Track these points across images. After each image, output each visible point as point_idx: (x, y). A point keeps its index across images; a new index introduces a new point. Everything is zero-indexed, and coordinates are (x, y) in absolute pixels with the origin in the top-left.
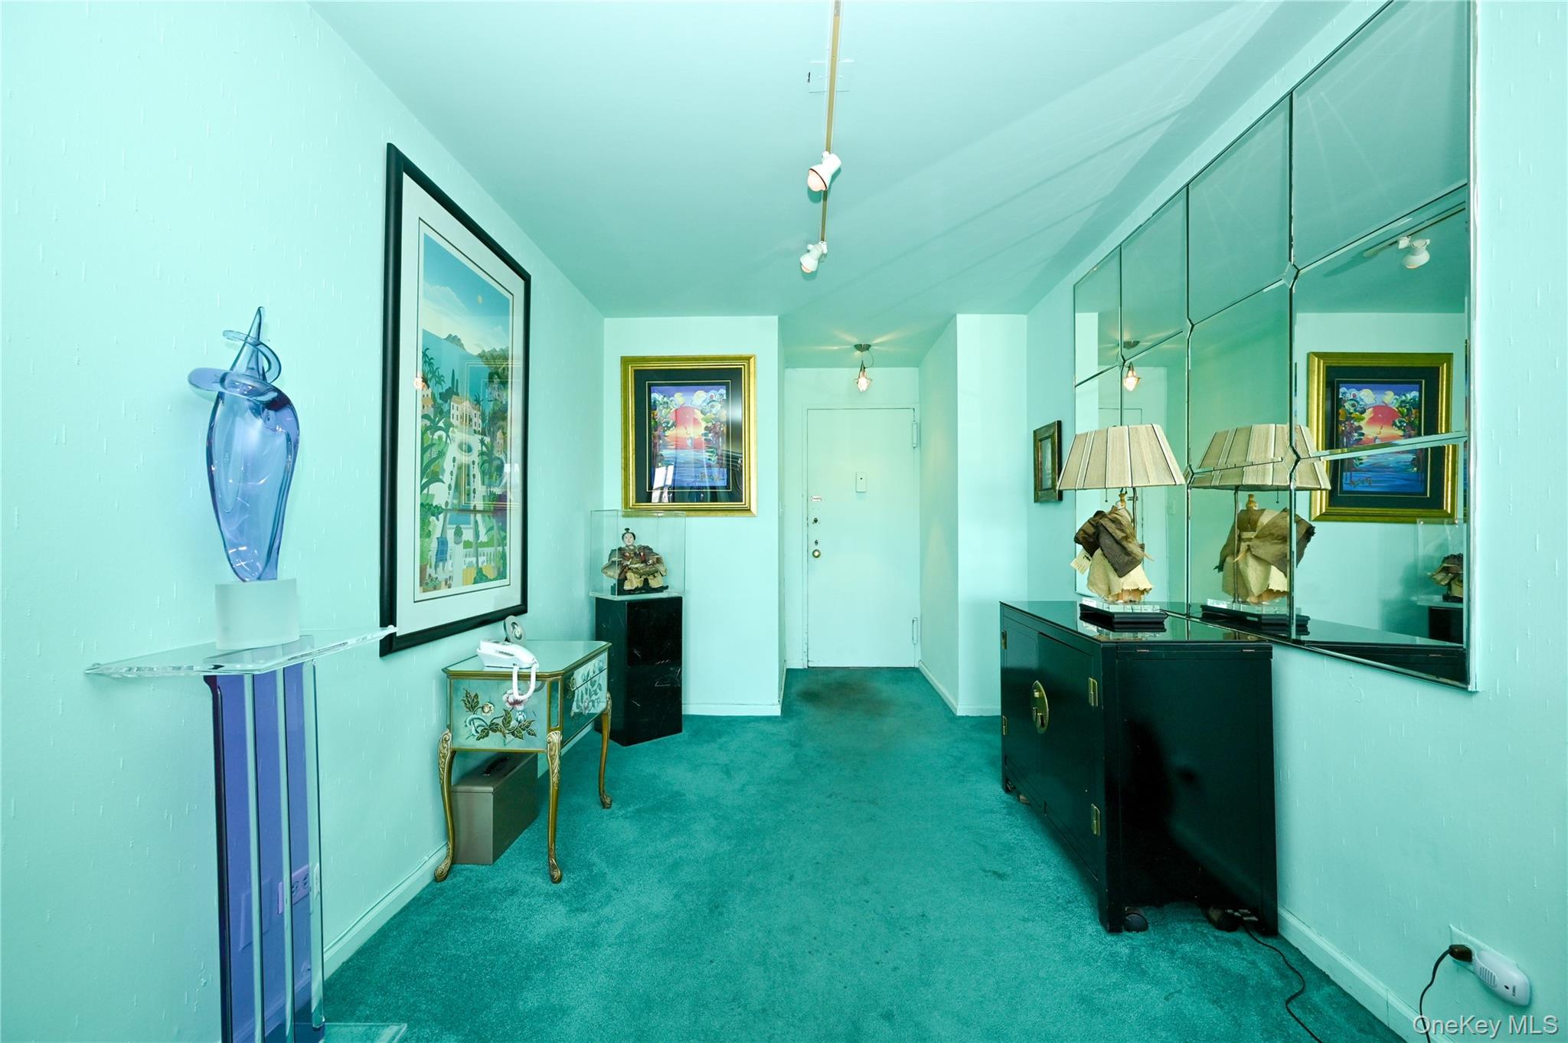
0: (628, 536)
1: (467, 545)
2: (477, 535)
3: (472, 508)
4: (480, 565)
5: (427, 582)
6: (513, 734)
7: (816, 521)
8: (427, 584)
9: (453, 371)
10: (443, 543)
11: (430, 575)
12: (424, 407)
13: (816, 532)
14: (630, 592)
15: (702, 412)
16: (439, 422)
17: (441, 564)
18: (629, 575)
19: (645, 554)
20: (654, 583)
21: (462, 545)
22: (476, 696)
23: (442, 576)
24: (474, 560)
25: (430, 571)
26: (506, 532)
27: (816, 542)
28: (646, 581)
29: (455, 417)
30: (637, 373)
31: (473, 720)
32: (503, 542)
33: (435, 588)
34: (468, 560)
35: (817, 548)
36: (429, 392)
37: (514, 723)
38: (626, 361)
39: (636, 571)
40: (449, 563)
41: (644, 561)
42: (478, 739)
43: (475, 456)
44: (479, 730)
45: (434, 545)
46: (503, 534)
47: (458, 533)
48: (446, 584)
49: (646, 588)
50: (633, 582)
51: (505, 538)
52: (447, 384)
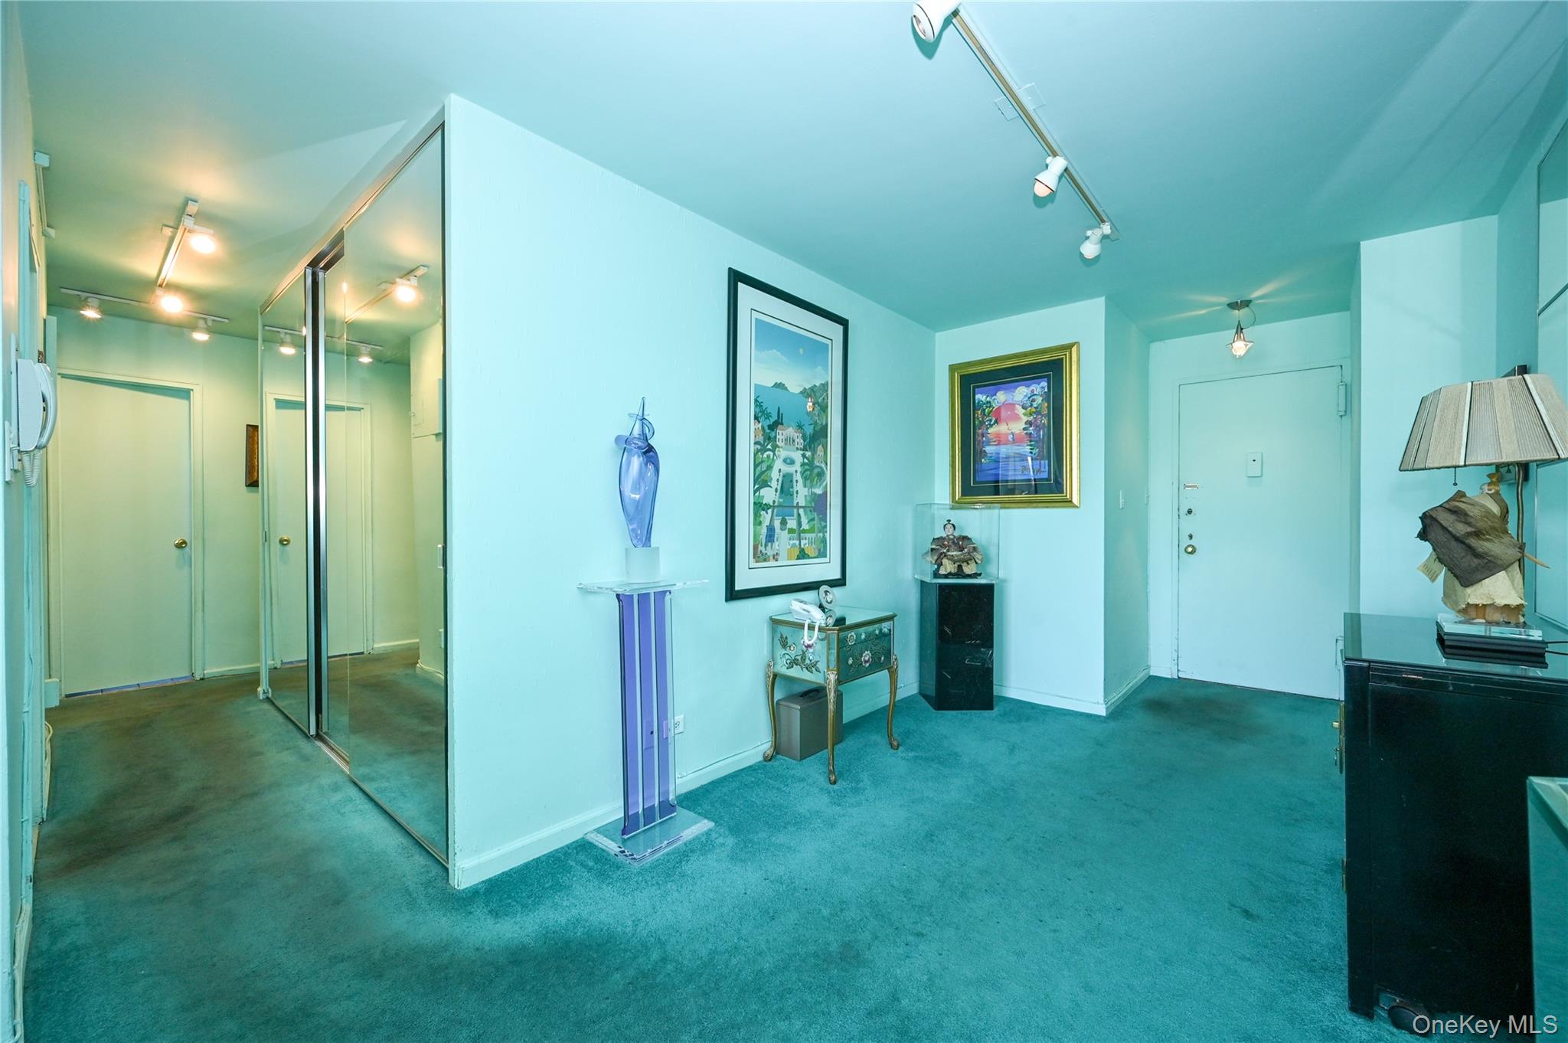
0: (949, 526)
1: (791, 531)
2: (800, 524)
3: (795, 505)
4: (802, 546)
5: (759, 556)
6: (807, 669)
7: (1190, 512)
8: (759, 557)
9: (779, 408)
10: (771, 529)
11: (761, 551)
12: (756, 436)
13: (1189, 525)
14: (946, 576)
15: (1024, 408)
16: (767, 445)
17: (770, 544)
18: (945, 561)
19: (962, 542)
20: (968, 569)
21: (787, 530)
22: (786, 638)
23: (770, 552)
24: (797, 542)
25: (760, 548)
26: (826, 522)
27: (1191, 537)
28: (960, 567)
29: (780, 440)
30: (962, 377)
31: (784, 654)
32: (823, 529)
33: (765, 560)
34: (791, 542)
35: (1191, 542)
36: (760, 425)
37: (807, 662)
38: (953, 368)
39: (952, 559)
40: (776, 544)
41: (961, 549)
42: (787, 668)
43: (797, 467)
44: (788, 661)
45: (764, 531)
46: (823, 524)
47: (784, 523)
48: (774, 558)
49: (960, 573)
50: (948, 567)
51: (826, 526)
52: (774, 418)
